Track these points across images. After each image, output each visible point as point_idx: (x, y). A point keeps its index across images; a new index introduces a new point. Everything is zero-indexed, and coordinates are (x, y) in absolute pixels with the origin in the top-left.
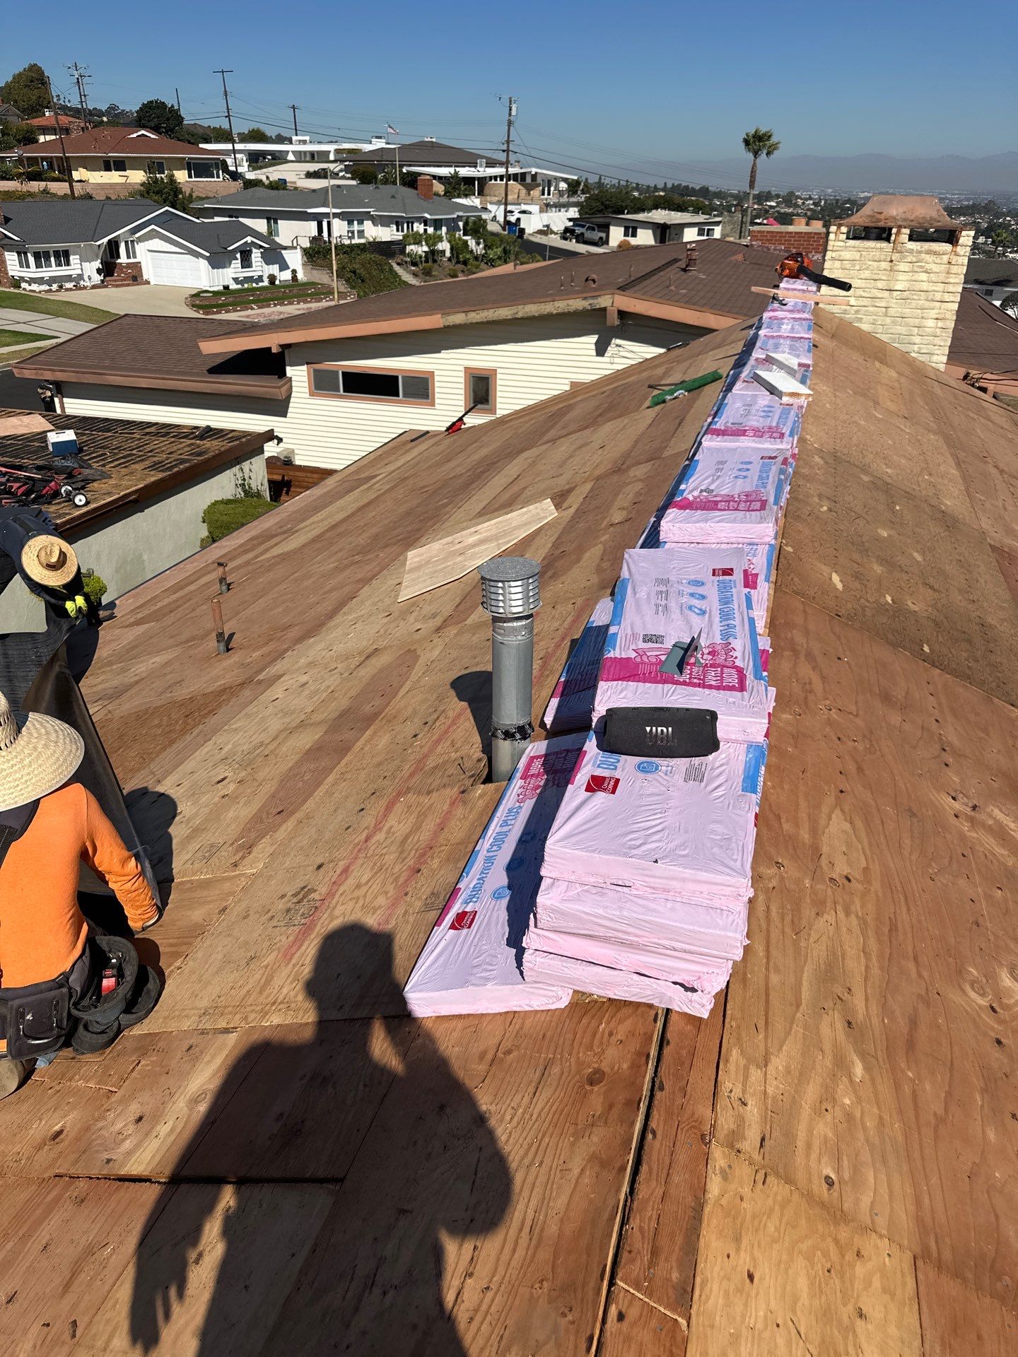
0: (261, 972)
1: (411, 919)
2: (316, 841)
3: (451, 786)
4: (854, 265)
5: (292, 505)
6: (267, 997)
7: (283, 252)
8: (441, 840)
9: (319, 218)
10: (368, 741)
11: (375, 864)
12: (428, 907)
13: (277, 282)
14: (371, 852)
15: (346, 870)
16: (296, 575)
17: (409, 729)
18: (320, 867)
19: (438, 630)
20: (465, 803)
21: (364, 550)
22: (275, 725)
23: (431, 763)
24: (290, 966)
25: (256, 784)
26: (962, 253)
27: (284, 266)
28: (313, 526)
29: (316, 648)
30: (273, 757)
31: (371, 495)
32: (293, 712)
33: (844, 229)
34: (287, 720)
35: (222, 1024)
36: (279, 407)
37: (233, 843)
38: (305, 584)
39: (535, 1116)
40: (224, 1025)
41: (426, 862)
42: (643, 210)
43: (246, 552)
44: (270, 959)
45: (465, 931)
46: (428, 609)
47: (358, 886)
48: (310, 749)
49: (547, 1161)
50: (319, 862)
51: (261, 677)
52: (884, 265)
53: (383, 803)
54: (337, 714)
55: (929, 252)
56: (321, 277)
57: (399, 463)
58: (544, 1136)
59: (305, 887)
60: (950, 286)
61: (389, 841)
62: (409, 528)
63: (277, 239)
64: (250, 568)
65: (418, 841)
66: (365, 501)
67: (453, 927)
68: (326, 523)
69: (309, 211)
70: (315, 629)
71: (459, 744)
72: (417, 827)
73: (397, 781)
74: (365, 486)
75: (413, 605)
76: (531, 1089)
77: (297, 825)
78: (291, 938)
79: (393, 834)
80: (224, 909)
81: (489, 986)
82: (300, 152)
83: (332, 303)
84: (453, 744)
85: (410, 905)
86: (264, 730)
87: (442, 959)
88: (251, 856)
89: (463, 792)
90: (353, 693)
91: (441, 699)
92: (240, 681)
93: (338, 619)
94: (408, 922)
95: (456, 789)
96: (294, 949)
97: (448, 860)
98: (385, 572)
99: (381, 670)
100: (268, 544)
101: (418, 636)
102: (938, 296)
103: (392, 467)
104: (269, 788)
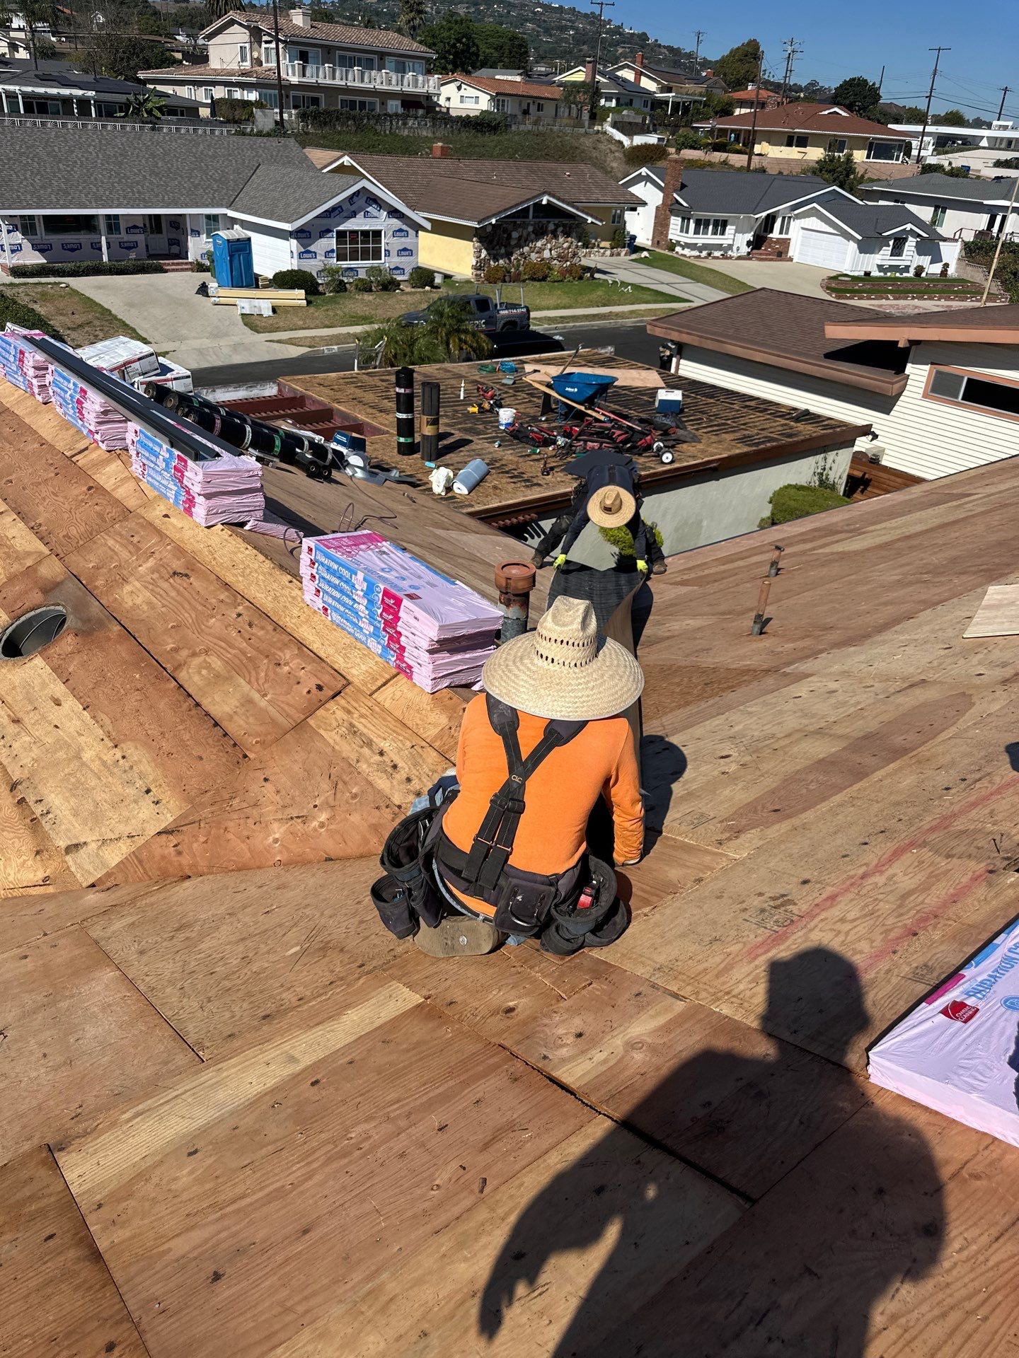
0: (722, 957)
1: (894, 981)
2: (807, 855)
3: (979, 860)
5: (867, 505)
6: (724, 983)
7: (941, 243)
8: (951, 912)
9: (995, 211)
10: (889, 775)
11: (866, 905)
12: (916, 977)
13: (923, 275)
14: (864, 891)
15: (832, 898)
16: (853, 577)
17: (943, 778)
18: (805, 882)
19: (1005, 682)
20: (990, 885)
21: (935, 571)
22: (791, 722)
23: (959, 825)
24: (753, 965)
25: (758, 773)
27: (937, 258)
28: (883, 532)
29: (855, 658)
30: (782, 753)
31: (960, 514)
32: (813, 716)
34: (805, 722)
35: (674, 988)
36: (884, 403)
37: (722, 822)
38: (860, 589)
39: (991, 1263)
40: (675, 989)
41: (925, 929)
43: (805, 541)
44: (735, 948)
45: (959, 1024)
46: (996, 655)
47: (842, 920)
48: (823, 759)
50: (806, 876)
51: (788, 670)
53: (890, 847)
54: (861, 734)
56: (975, 274)
57: (1003, 487)
58: (997, 1291)
59: (785, 895)
61: (889, 889)
62: (997, 560)
63: (939, 230)
64: (804, 558)
65: (922, 903)
66: (951, 519)
67: (945, 1012)
68: (899, 532)
69: (986, 202)
70: (857, 638)
71: (999, 817)
72: (925, 887)
73: (913, 829)
74: (955, 503)
75: (981, 645)
76: (994, 1232)
77: (791, 831)
78: (759, 939)
79: (895, 883)
80: (700, 880)
81: (974, 1096)
82: (997, 138)
83: (977, 304)
84: (992, 814)
85: (896, 966)
86: (779, 723)
87: (923, 1040)
88: (738, 841)
89: (991, 872)
90: (885, 718)
91: (989, 759)
92: (765, 667)
93: (887, 635)
94: (889, 981)
95: (983, 865)
96: (760, 951)
97: (954, 938)
98: (955, 600)
99: (923, 705)
100: (829, 539)
101: (977, 681)
103: (993, 489)
104: (769, 783)
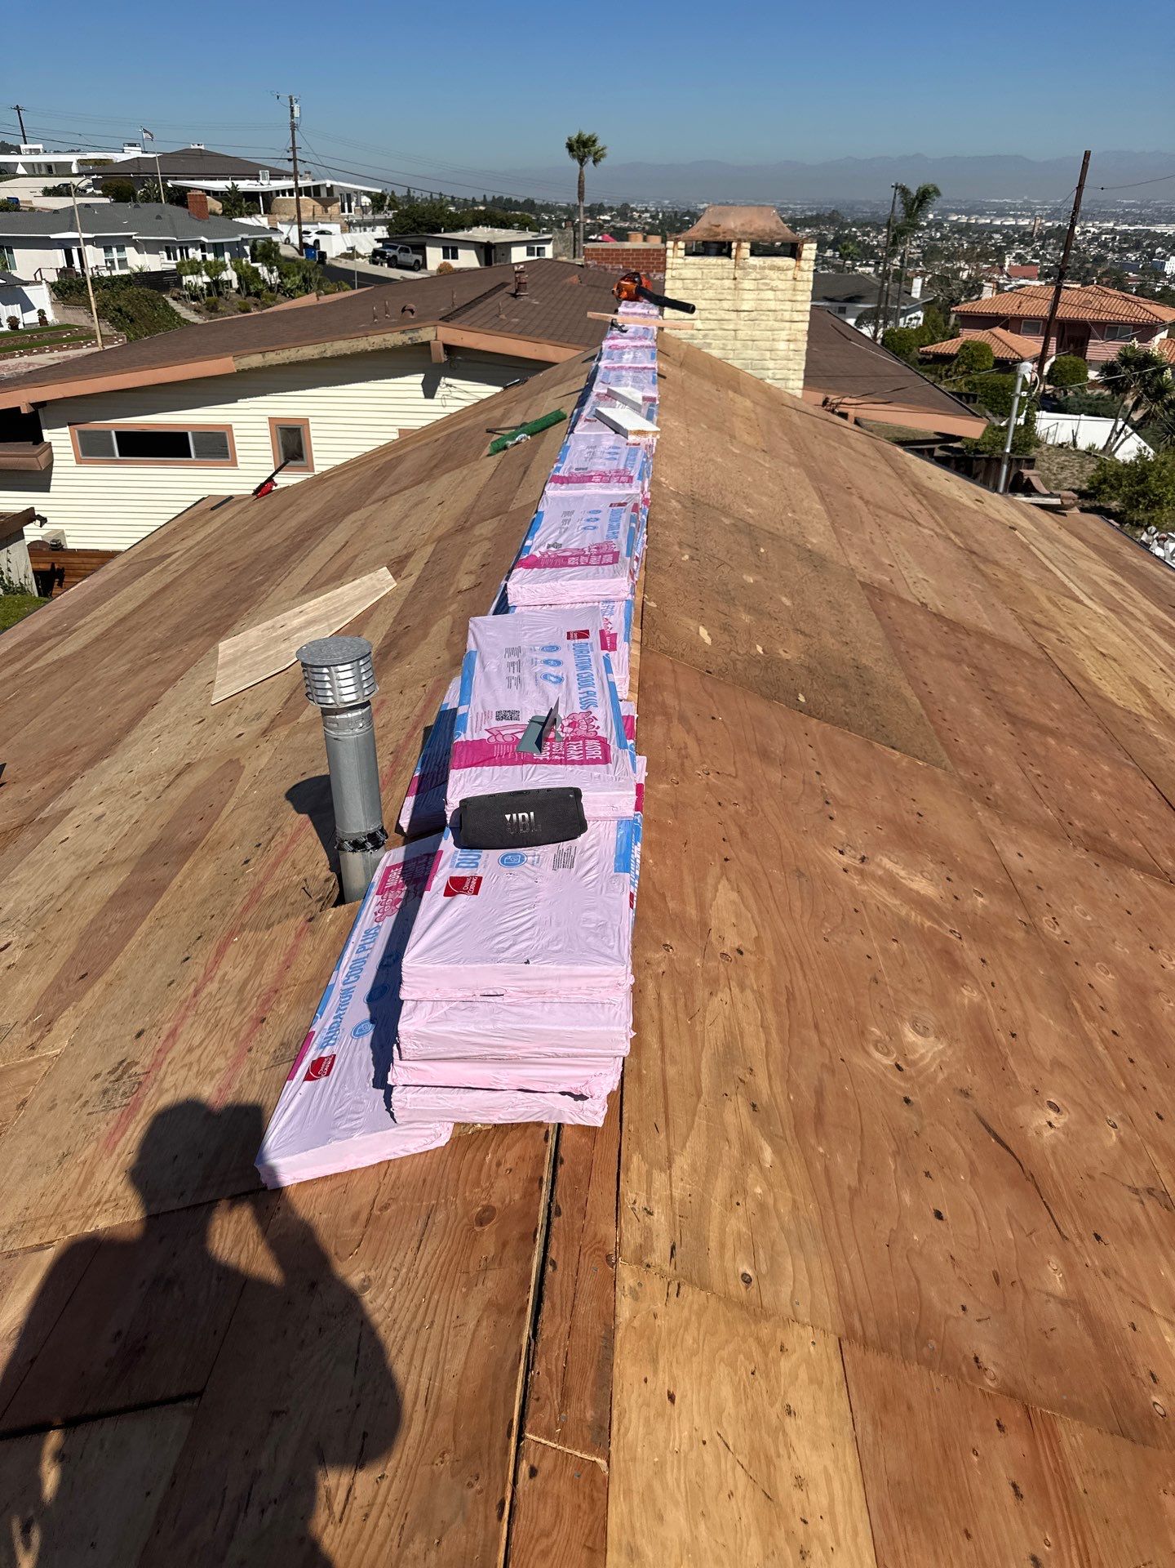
0: (78, 1170)
1: (259, 1078)
2: (132, 1005)
3: (296, 915)
4: (696, 285)
5: (67, 598)
6: (89, 1198)
7: (24, 288)
8: (288, 979)
9: (68, 245)
10: (187, 876)
11: (208, 1021)
12: (277, 1060)
13: (21, 326)
14: (202, 1008)
15: (173, 1034)
16: (79, 684)
17: (239, 853)
18: (139, 1035)
19: (265, 733)
20: (313, 932)
21: (163, 646)
22: (67, 871)
23: (269, 891)
24: (114, 1156)
25: (48, 947)
26: (806, 268)
27: (27, 306)
28: (95, 623)
29: (112, 771)
30: (68, 910)
31: (167, 578)
32: (88, 853)
33: (681, 245)
34: (82, 863)
35: (35, 1241)
36: (40, 480)
37: (26, 1023)
38: (92, 693)
39: (421, 1273)
40: (36, 1241)
41: (271, 1009)
42: (462, 228)
43: (11, 662)
44: (88, 1152)
45: (323, 1080)
46: (249, 709)
47: (190, 1050)
48: (114, 895)
49: (438, 1321)
50: (139, 1028)
51: (43, 815)
52: (728, 283)
53: (212, 948)
54: (144, 849)
55: (773, 268)
56: (77, 317)
57: (199, 537)
58: (432, 1293)
59: (123, 1061)
60: (798, 304)
61: (224, 991)
62: (218, 614)
63: (13, 272)
64: (18, 681)
65: (260, 985)
66: (160, 586)
67: (308, 1078)
68: (111, 617)
69: (53, 236)
70: (107, 748)
71: (301, 865)
72: (257, 969)
73: (227, 919)
74: (158, 568)
75: (231, 706)
76: (414, 1244)
77: (105, 990)
78: (112, 1124)
79: (229, 981)
80: (24, 1102)
81: (356, 1137)
82: (33, 164)
83: (96, 349)
84: (294, 866)
85: (256, 1062)
86: (54, 880)
87: (298, 1117)
88: (52, 1033)
89: (310, 920)
90: (163, 820)
91: (274, 814)
92: (16, 822)
93: (136, 733)
94: (254, 1082)
95: (301, 918)
96: (116, 1137)
97: (298, 1001)
98: (192, 669)
99: (197, 789)
100: (39, 650)
101: (239, 743)
102: (787, 316)
103: (190, 542)
104: (64, 951)
